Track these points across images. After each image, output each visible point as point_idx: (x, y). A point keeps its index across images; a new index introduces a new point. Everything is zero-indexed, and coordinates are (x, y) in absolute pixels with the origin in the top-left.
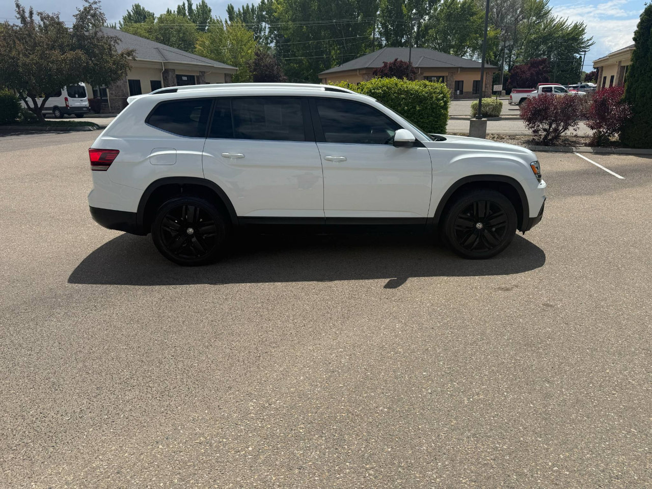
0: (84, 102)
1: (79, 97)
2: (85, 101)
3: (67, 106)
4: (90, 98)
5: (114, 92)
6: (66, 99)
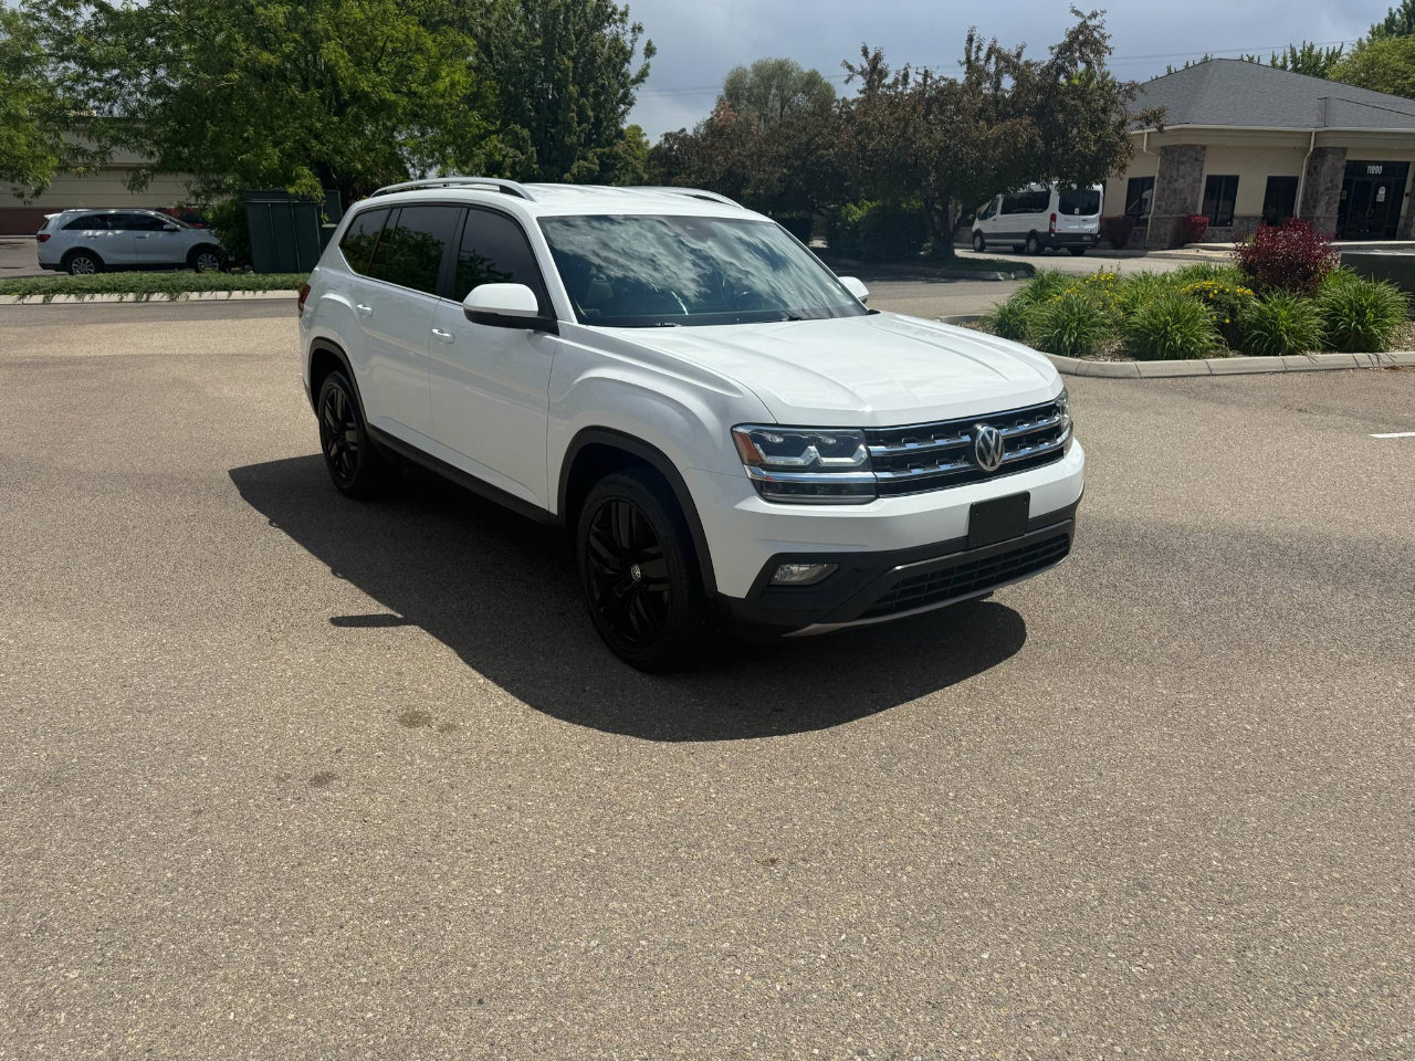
0: (1090, 225)
1: (1081, 213)
2: (1092, 221)
3: (1051, 231)
4: (1106, 215)
5: (1163, 204)
6: (1053, 218)
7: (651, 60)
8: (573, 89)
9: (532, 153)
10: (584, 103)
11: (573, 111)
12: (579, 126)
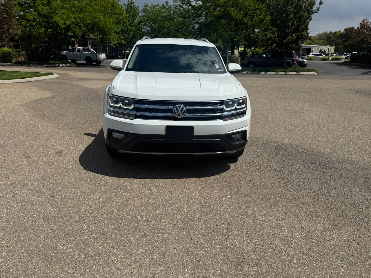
7: (321, 6)
8: (292, 16)
9: (276, 35)
10: (294, 20)
11: (290, 22)
12: (292, 27)
